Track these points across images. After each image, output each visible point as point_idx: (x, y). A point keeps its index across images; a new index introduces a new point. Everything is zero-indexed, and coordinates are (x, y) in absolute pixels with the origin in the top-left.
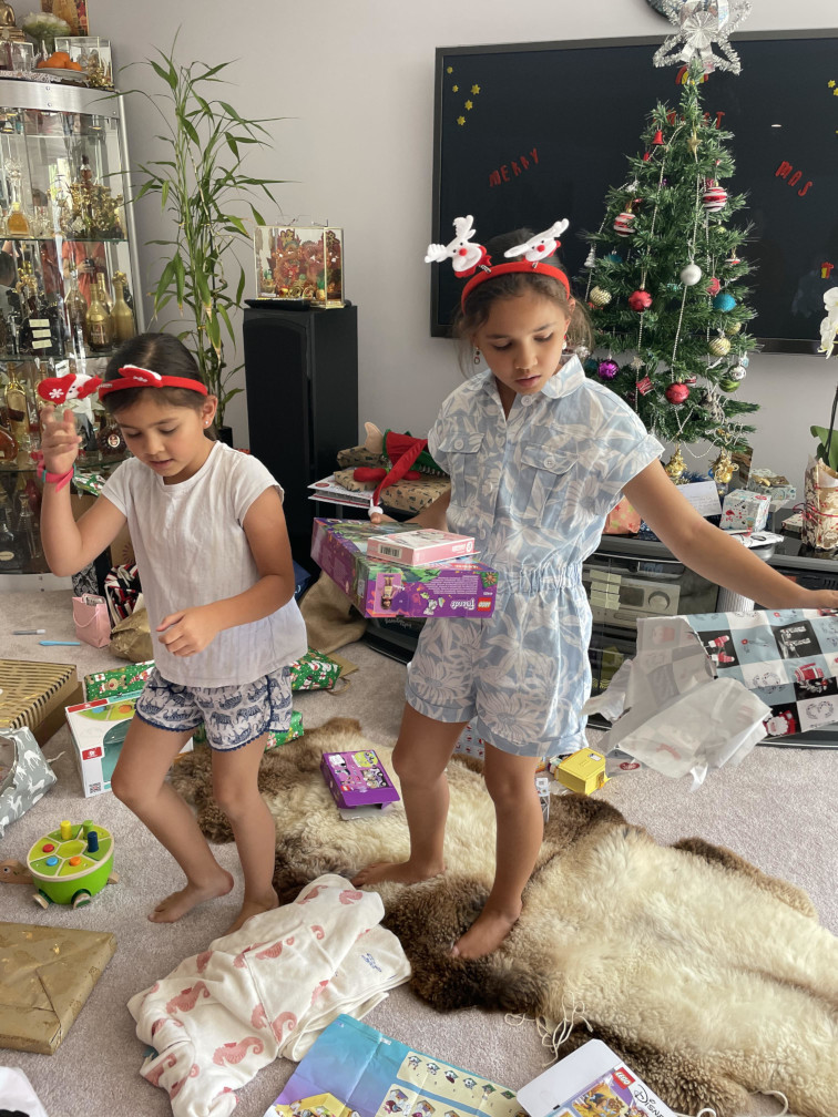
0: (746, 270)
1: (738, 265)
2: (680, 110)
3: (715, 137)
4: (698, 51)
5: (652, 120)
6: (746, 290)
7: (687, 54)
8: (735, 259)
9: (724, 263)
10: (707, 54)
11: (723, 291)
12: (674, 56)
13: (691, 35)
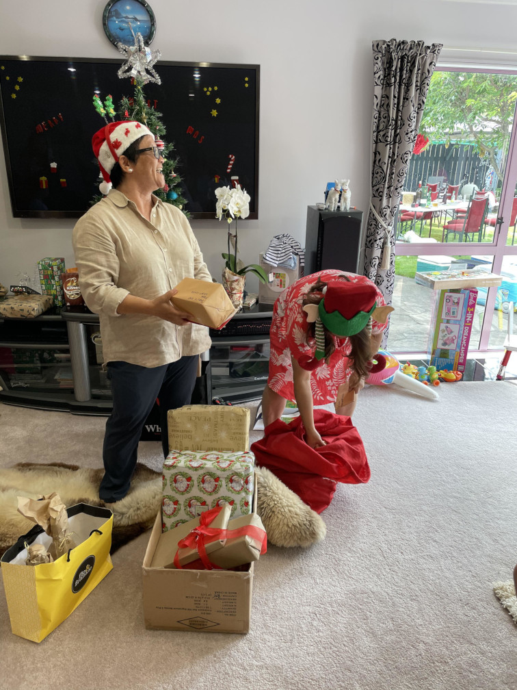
0: (179, 180)
1: (175, 178)
2: (135, 100)
3: (154, 115)
4: (139, 72)
5: (122, 106)
6: (181, 189)
7: (134, 73)
8: (174, 174)
9: (168, 176)
10: (144, 73)
11: (170, 190)
12: (128, 74)
13: (135, 64)
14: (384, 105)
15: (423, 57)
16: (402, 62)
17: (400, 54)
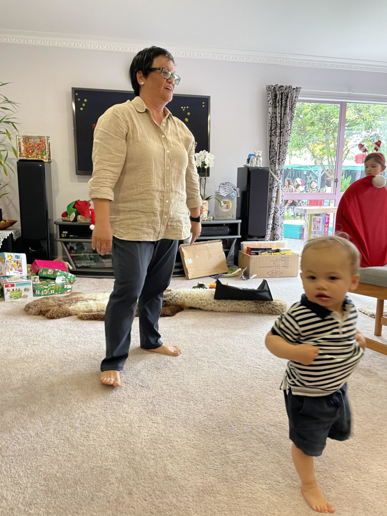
14: (274, 117)
15: (291, 94)
16: (282, 95)
17: (280, 92)
